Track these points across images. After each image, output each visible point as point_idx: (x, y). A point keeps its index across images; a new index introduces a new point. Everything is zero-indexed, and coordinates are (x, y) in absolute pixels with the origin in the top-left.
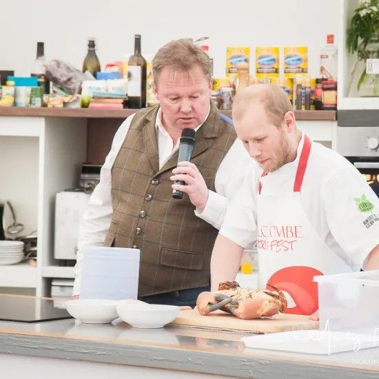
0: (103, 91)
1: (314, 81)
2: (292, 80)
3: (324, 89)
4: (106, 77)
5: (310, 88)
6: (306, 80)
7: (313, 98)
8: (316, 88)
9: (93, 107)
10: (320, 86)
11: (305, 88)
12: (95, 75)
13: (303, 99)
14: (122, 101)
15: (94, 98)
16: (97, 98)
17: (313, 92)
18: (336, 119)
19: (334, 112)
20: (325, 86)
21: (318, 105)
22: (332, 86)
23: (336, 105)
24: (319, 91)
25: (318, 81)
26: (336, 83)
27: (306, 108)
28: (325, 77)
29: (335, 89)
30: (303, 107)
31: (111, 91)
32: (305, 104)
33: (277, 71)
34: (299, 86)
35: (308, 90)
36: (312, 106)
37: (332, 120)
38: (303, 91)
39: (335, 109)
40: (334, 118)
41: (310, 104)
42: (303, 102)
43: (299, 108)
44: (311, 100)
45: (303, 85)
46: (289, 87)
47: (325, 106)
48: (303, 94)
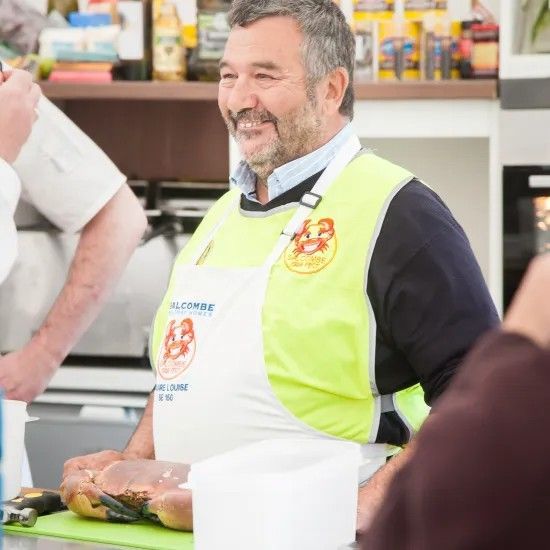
0: (78, 49)
1: (458, 26)
2: (419, 25)
3: (476, 41)
4: (85, 22)
5: (450, 38)
6: (443, 24)
7: (456, 56)
8: (462, 38)
9: (56, 80)
10: (468, 34)
11: (440, 39)
12: (67, 19)
13: (438, 58)
14: (108, 67)
15: (58, 61)
16: (64, 62)
17: (456, 46)
18: (498, 95)
19: (493, 82)
20: (479, 35)
21: (466, 70)
22: (491, 34)
23: (497, 69)
24: (467, 45)
25: (465, 26)
26: (497, 29)
27: (444, 76)
28: (479, 17)
29: (496, 39)
30: (437, 75)
31: (92, 49)
32: (442, 68)
33: (390, 8)
34: (430, 36)
35: (447, 43)
36: (454, 73)
37: (487, 97)
38: (437, 44)
39: (495, 76)
40: (494, 94)
41: (451, 68)
42: (437, 64)
43: (429, 76)
44: (452, 60)
45: (438, 34)
46: (412, 38)
47: (477, 72)
48: (438, 51)
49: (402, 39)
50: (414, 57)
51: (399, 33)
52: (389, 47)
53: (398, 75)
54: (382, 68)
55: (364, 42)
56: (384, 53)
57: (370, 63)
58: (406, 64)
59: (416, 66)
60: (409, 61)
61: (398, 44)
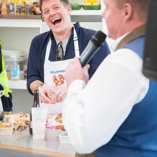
1: (33, 3)
2: (25, 3)
3: (37, 7)
5: (31, 6)
6: (30, 3)
7: (33, 10)
8: (34, 6)
10: (35, 5)
11: (29, 6)
13: (29, 10)
17: (33, 8)
19: (40, 16)
20: (37, 5)
21: (35, 13)
24: (35, 7)
25: (34, 3)
27: (30, 14)
30: (29, 14)
32: (30, 12)
34: (27, 5)
35: (31, 7)
36: (32, 13)
37: (40, 19)
39: (41, 14)
40: (41, 18)
41: (31, 12)
42: (29, 11)
43: (27, 14)
44: (32, 11)
45: (28, 5)
46: (23, 5)
47: (37, 13)
48: (29, 8)
49: (21, 6)
50: (24, 10)
51: (20, 4)
52: (18, 7)
53: (20, 13)
54: (17, 12)
55: (12, 6)
56: (17, 8)
57: (14, 11)
58: (22, 11)
59: (24, 12)
60: (23, 10)
61: (20, 7)
